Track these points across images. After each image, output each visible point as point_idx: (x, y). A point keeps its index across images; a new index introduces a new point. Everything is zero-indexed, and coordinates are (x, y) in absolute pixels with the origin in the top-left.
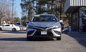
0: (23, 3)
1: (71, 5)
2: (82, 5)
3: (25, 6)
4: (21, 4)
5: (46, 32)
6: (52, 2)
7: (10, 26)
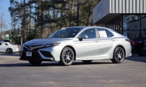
0: (14, 6)
1: (111, 12)
2: (127, 12)
3: (17, 12)
4: (10, 9)
5: (31, 53)
6: (64, 6)
7: (2, 44)
